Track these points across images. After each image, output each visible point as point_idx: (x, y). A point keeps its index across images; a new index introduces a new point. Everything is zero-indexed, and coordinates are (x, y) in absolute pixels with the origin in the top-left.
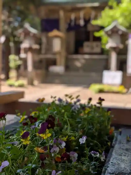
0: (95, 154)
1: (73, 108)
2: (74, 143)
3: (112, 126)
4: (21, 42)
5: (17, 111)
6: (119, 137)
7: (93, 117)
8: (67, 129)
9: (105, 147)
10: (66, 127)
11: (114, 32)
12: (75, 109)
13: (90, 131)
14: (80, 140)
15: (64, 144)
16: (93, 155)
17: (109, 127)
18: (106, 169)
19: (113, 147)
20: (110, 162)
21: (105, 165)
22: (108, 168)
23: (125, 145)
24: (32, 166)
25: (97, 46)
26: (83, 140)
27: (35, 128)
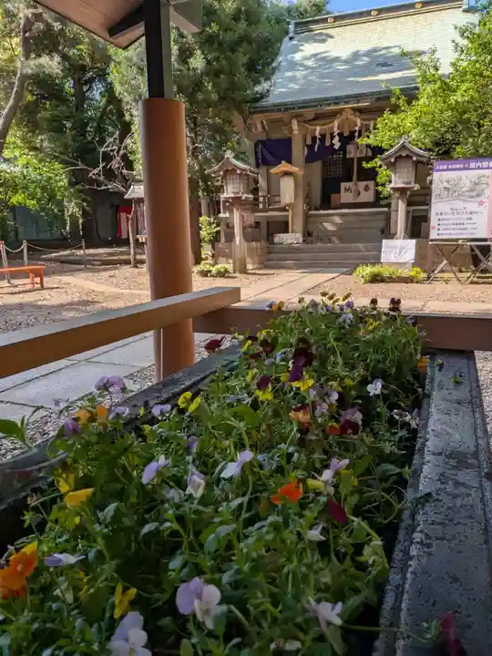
0: (401, 416)
1: (341, 319)
2: (353, 393)
3: (423, 354)
4: (220, 189)
5: (232, 329)
6: (438, 376)
7: (384, 337)
8: (335, 363)
9: (412, 398)
10: (332, 358)
11: (402, 157)
12: (344, 321)
13: (381, 365)
14: (370, 388)
15: (335, 396)
16: (397, 417)
17: (419, 356)
18: (424, 445)
19: (429, 396)
20: (429, 429)
21: (419, 435)
22: (427, 443)
23: (453, 392)
24: (287, 448)
25: (367, 188)
26: (375, 388)
27: (274, 363)
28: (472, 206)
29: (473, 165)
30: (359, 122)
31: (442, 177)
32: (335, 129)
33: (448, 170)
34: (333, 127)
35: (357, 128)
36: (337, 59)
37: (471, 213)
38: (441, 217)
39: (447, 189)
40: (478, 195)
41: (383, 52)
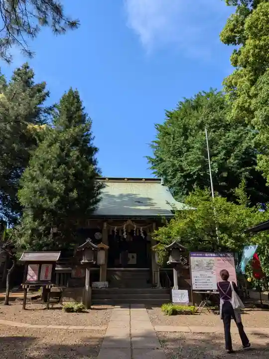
11: (175, 248)
28: (209, 274)
29: (206, 255)
30: (135, 226)
31: (194, 260)
32: (124, 228)
33: (196, 256)
34: (123, 228)
35: (135, 229)
36: (113, 196)
37: (209, 277)
38: (196, 279)
39: (197, 265)
40: (211, 269)
41: (133, 196)
